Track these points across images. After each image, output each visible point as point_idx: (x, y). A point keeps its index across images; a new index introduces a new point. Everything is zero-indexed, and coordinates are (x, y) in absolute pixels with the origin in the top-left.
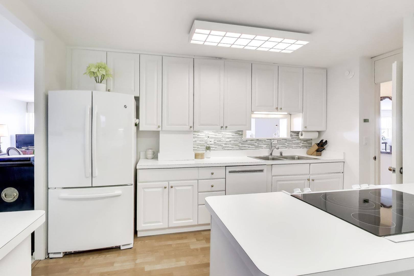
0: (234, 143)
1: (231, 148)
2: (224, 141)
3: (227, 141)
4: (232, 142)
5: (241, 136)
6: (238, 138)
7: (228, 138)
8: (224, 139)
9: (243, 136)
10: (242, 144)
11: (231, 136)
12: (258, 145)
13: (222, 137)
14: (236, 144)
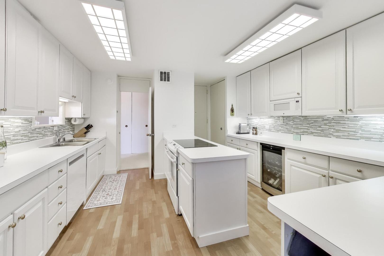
0: (23, 133)
1: (20, 141)
2: (12, 131)
3: (15, 132)
4: (22, 132)
5: (30, 124)
6: (28, 127)
7: (18, 127)
8: (12, 129)
9: (33, 123)
10: (31, 133)
11: (20, 124)
12: (44, 133)
13: (9, 125)
14: (25, 134)
